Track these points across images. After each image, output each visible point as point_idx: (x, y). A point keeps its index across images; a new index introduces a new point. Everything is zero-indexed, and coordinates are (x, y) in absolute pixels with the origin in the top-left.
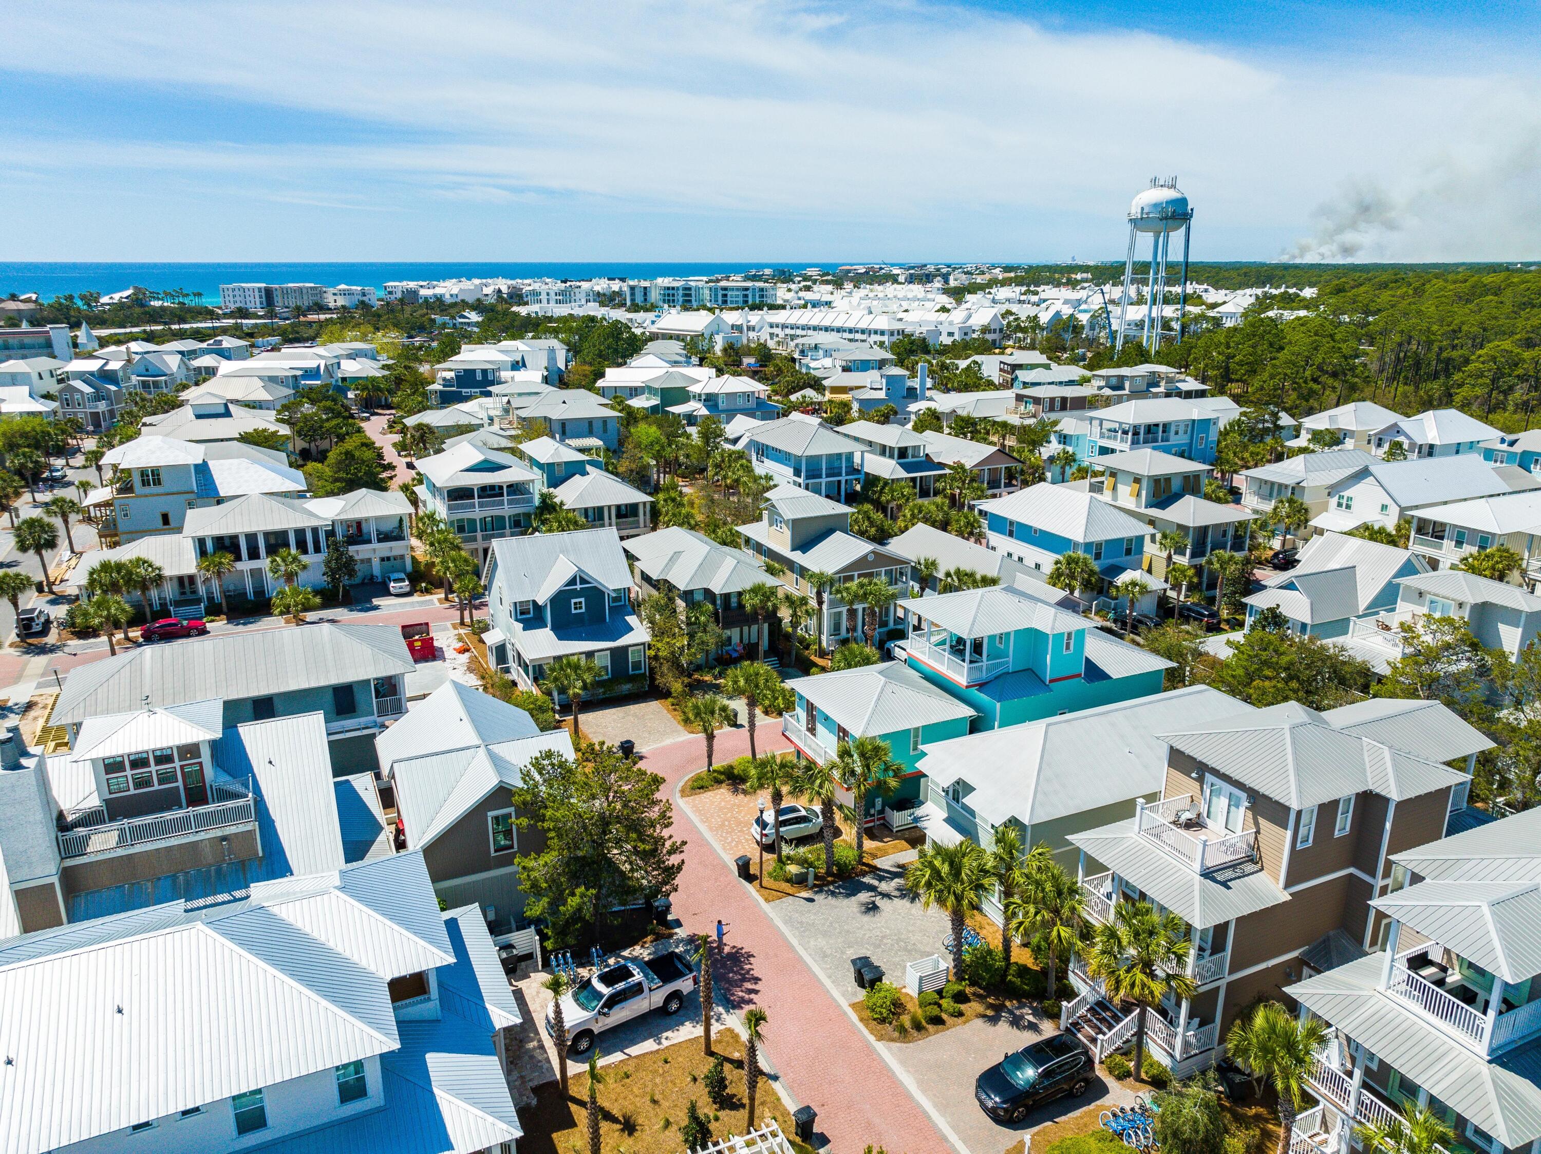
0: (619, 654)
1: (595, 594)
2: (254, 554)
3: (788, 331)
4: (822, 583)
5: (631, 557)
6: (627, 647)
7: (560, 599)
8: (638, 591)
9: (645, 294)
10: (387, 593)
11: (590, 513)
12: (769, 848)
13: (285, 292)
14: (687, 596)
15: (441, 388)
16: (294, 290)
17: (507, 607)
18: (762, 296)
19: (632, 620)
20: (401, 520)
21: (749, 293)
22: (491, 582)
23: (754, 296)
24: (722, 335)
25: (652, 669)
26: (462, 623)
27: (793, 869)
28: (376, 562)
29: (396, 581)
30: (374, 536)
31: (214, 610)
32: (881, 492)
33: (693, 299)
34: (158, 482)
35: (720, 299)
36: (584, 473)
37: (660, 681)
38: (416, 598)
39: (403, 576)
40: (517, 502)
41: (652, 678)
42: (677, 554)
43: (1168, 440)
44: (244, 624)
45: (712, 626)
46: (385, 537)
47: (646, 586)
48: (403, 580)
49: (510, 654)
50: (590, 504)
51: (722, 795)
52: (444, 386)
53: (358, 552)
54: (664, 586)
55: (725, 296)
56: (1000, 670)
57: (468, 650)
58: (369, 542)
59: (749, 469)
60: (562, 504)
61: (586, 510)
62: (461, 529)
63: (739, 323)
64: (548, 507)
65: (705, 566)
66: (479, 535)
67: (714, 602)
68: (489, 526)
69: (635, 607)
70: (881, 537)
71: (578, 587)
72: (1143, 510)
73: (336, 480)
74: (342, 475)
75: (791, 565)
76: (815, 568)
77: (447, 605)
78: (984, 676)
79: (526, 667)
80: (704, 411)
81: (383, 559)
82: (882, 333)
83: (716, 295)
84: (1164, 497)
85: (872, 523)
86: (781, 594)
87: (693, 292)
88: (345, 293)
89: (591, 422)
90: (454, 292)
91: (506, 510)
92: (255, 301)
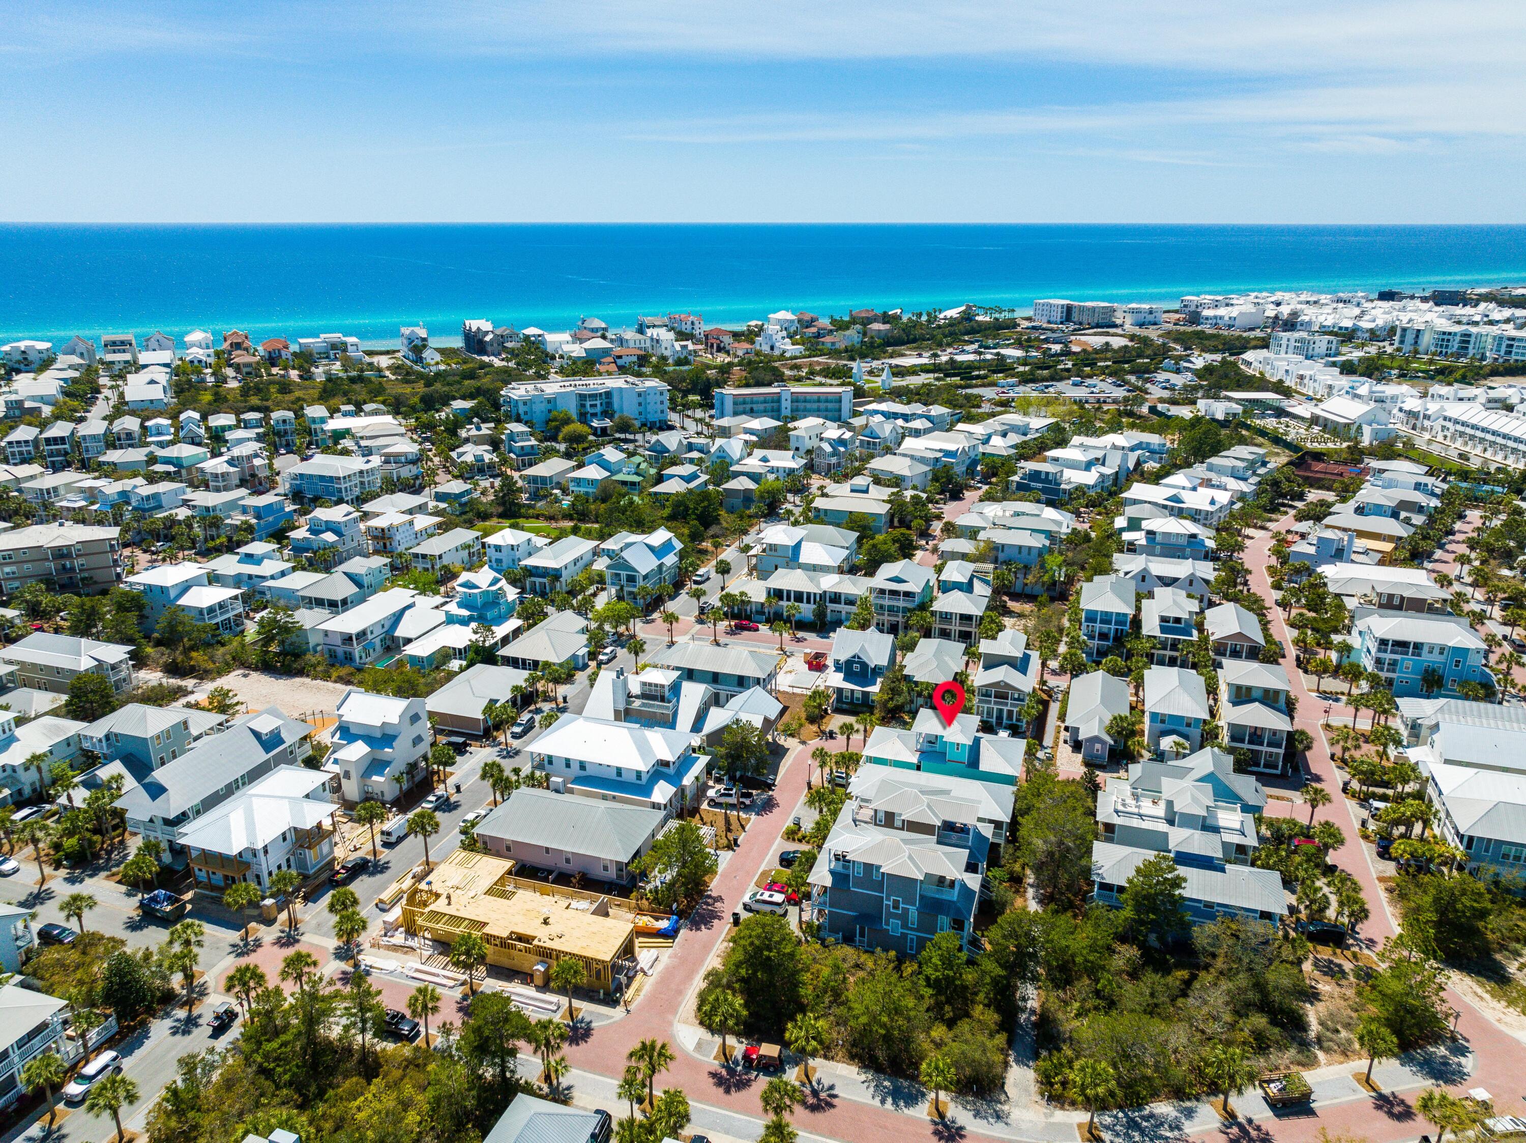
1: (864, 664)
2: (789, 600)
3: (1459, 428)
7: (849, 663)
9: (1417, 336)
13: (1082, 309)
15: (1018, 479)
16: (1088, 309)
24: (1375, 426)
28: (844, 614)
30: (842, 602)
33: (1471, 346)
34: (775, 550)
35: (1503, 348)
36: (965, 589)
40: (907, 601)
43: (1419, 655)
55: (1510, 346)
56: (932, 749)
60: (932, 606)
64: (923, 606)
66: (886, 613)
68: (891, 609)
71: (856, 660)
76: (974, 681)
80: (1144, 542)
83: (1499, 345)
84: (1243, 699)
87: (1472, 340)
88: (1133, 311)
89: (1020, 547)
90: (1234, 315)
91: (901, 603)
92: (1058, 316)
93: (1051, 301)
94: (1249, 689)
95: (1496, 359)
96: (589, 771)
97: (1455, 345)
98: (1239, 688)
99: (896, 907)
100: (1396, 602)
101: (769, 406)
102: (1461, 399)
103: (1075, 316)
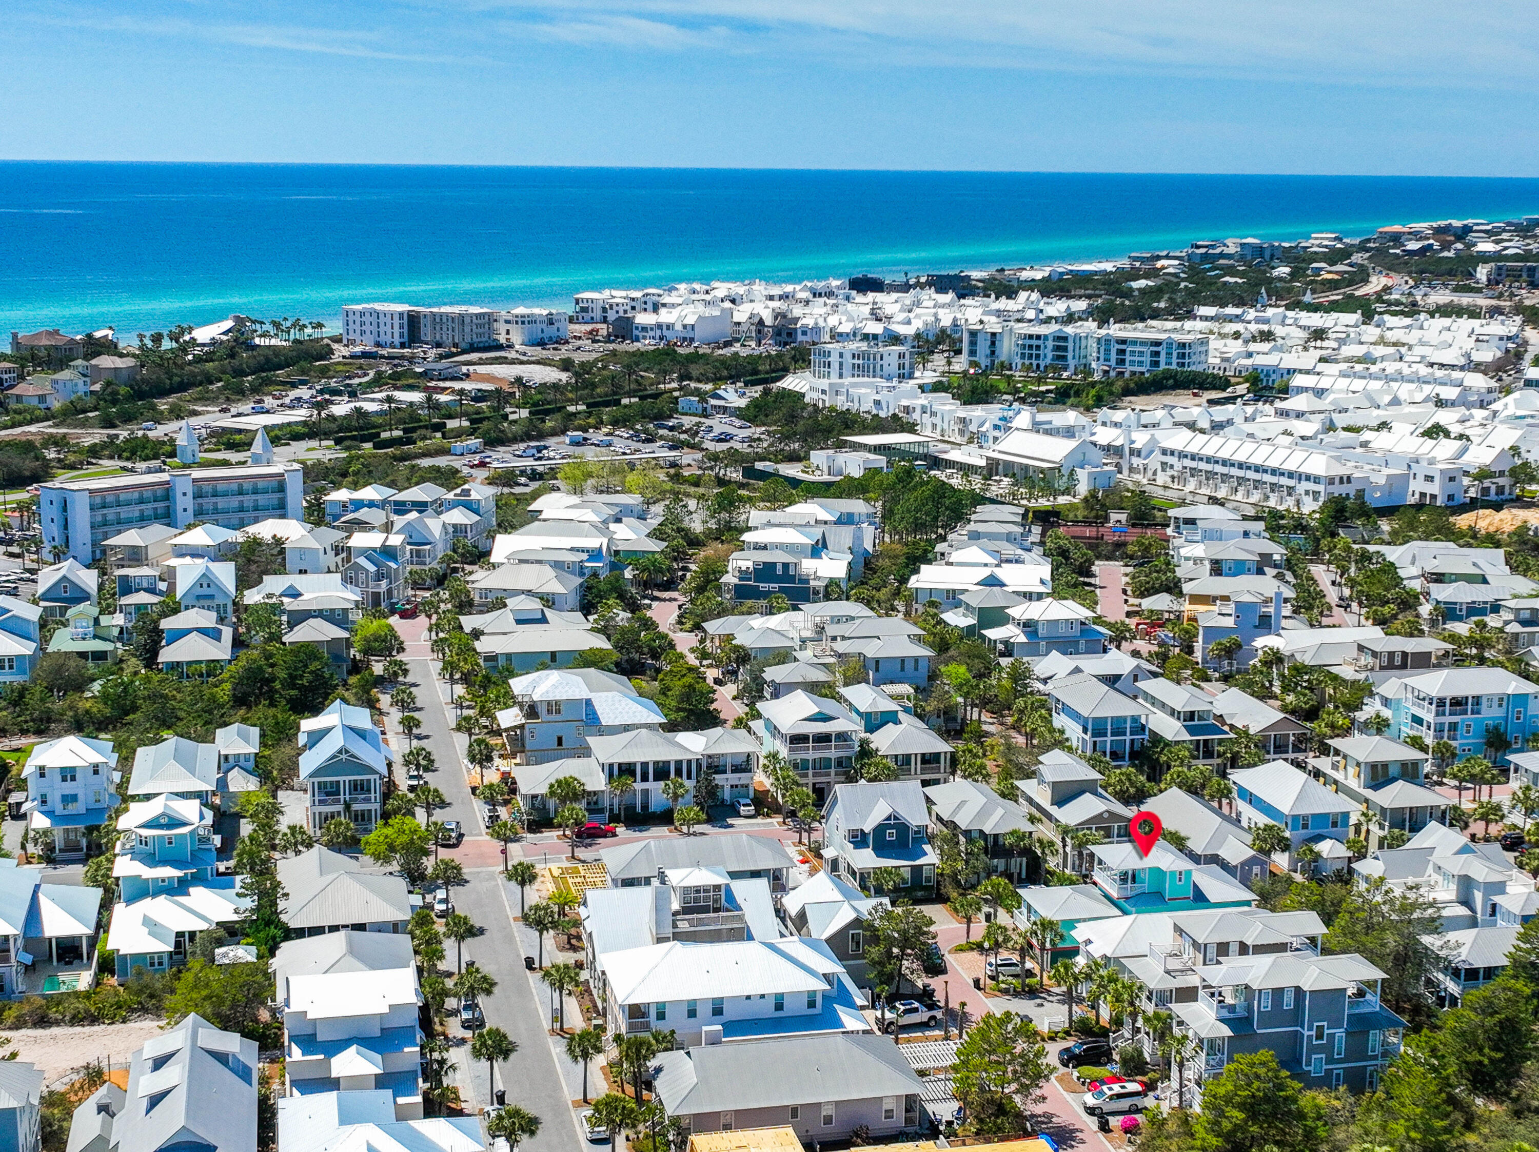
0: (917, 870)
1: (902, 828)
2: (645, 778)
3: (1188, 463)
4: (1066, 831)
5: (928, 800)
6: (922, 866)
7: (880, 830)
8: (933, 827)
9: (993, 343)
10: (738, 815)
11: (900, 758)
12: (992, 978)
13: (438, 320)
14: (967, 833)
15: (736, 581)
17: (843, 831)
18: (1183, 355)
19: (927, 848)
20: (749, 755)
21: (1163, 350)
22: (829, 813)
23: (1169, 354)
24: (1089, 469)
25: (938, 882)
26: (800, 842)
27: (1003, 986)
28: (727, 789)
29: (744, 805)
30: (729, 768)
31: (615, 818)
32: (1161, 752)
33: (1070, 355)
34: (558, 712)
35: (1113, 357)
36: (897, 722)
37: (943, 891)
38: (759, 820)
39: (749, 801)
40: (841, 747)
41: (938, 889)
42: (963, 803)
43: (1478, 713)
44: (640, 831)
45: (983, 856)
46: (737, 769)
47: (939, 824)
48: (749, 805)
49: (842, 866)
50: (900, 751)
51: (974, 955)
52: (740, 579)
53: (719, 779)
54: (952, 825)
55: (1122, 352)
56: (1139, 891)
57: (807, 862)
58: (725, 772)
59: (1048, 721)
60: (877, 750)
61: (896, 756)
62: (796, 766)
63: (1118, 443)
64: (866, 752)
65: (983, 813)
66: (810, 772)
67: (986, 841)
68: (818, 765)
69: (930, 839)
70: (1140, 797)
71: (892, 822)
72: (1361, 790)
73: (679, 710)
74: (685, 705)
75: (1049, 817)
76: (1063, 821)
77: (786, 827)
78: (1129, 894)
79: (853, 874)
80: (1022, 639)
81: (732, 786)
82: (1317, 480)
83: (1107, 351)
84: (1381, 780)
85: (1132, 784)
86: (1035, 836)
87: (1070, 345)
88: (523, 320)
89: (903, 660)
90: (690, 320)
91: (833, 753)
92: (395, 333)
93: (377, 306)
94: (1385, 765)
95: (1106, 373)
96: (729, 1013)
97: (1048, 355)
98: (1374, 766)
99: (1320, 1036)
100: (1398, 661)
101: (148, 508)
102: (1145, 426)
103: (426, 332)
